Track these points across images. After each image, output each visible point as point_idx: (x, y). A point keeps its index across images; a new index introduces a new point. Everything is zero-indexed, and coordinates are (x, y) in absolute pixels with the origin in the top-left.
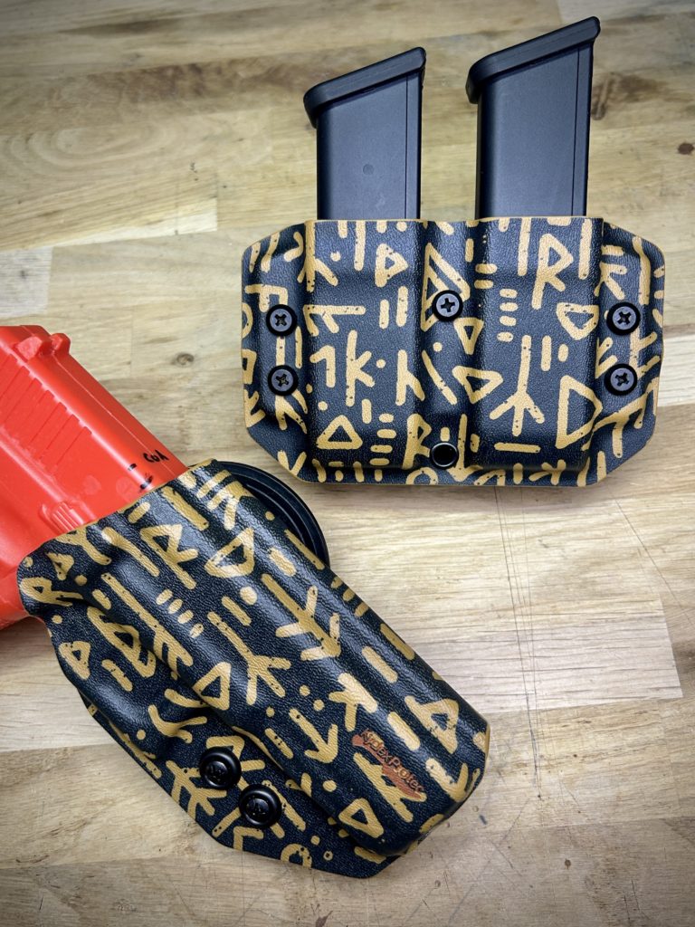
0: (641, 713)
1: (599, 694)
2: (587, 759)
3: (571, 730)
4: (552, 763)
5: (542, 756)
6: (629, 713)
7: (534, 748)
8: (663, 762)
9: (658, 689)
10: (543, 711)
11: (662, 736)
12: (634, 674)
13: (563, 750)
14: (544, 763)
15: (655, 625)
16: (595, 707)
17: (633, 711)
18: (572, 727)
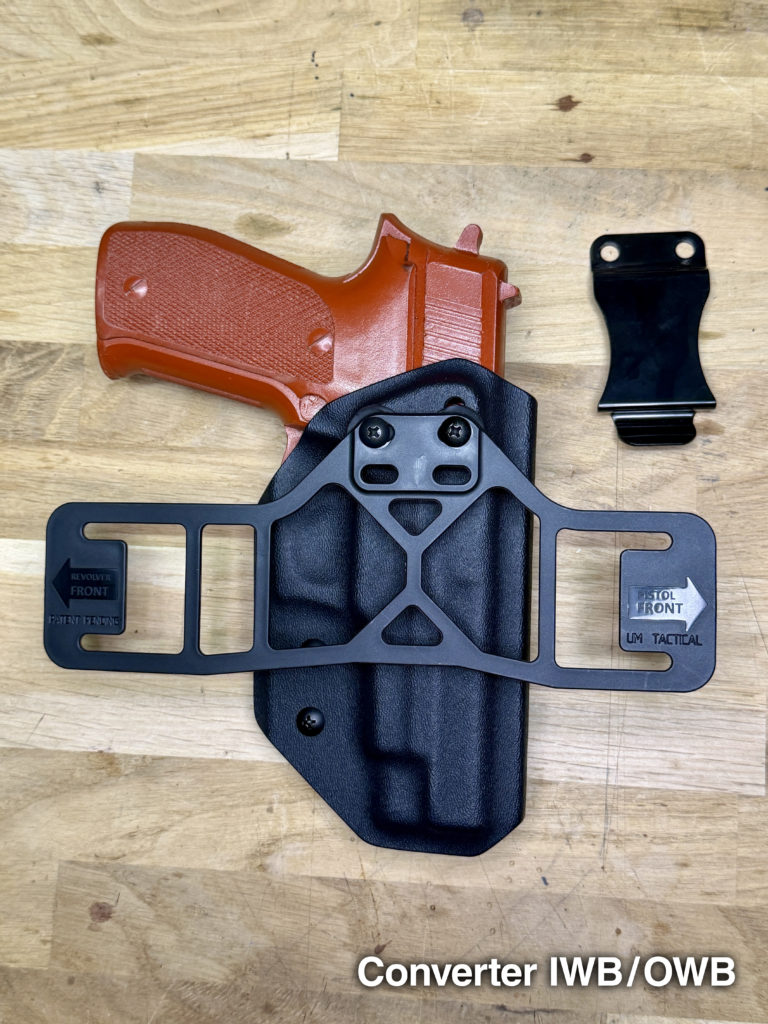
0: (719, 804)
1: (681, 780)
2: (656, 841)
3: (646, 810)
4: (621, 838)
5: (612, 831)
6: (707, 803)
7: (606, 822)
8: (729, 854)
9: (742, 784)
10: (622, 787)
11: (735, 829)
12: (721, 765)
13: (635, 829)
14: (614, 838)
15: (753, 720)
16: (674, 791)
17: (711, 802)
18: (647, 807)
